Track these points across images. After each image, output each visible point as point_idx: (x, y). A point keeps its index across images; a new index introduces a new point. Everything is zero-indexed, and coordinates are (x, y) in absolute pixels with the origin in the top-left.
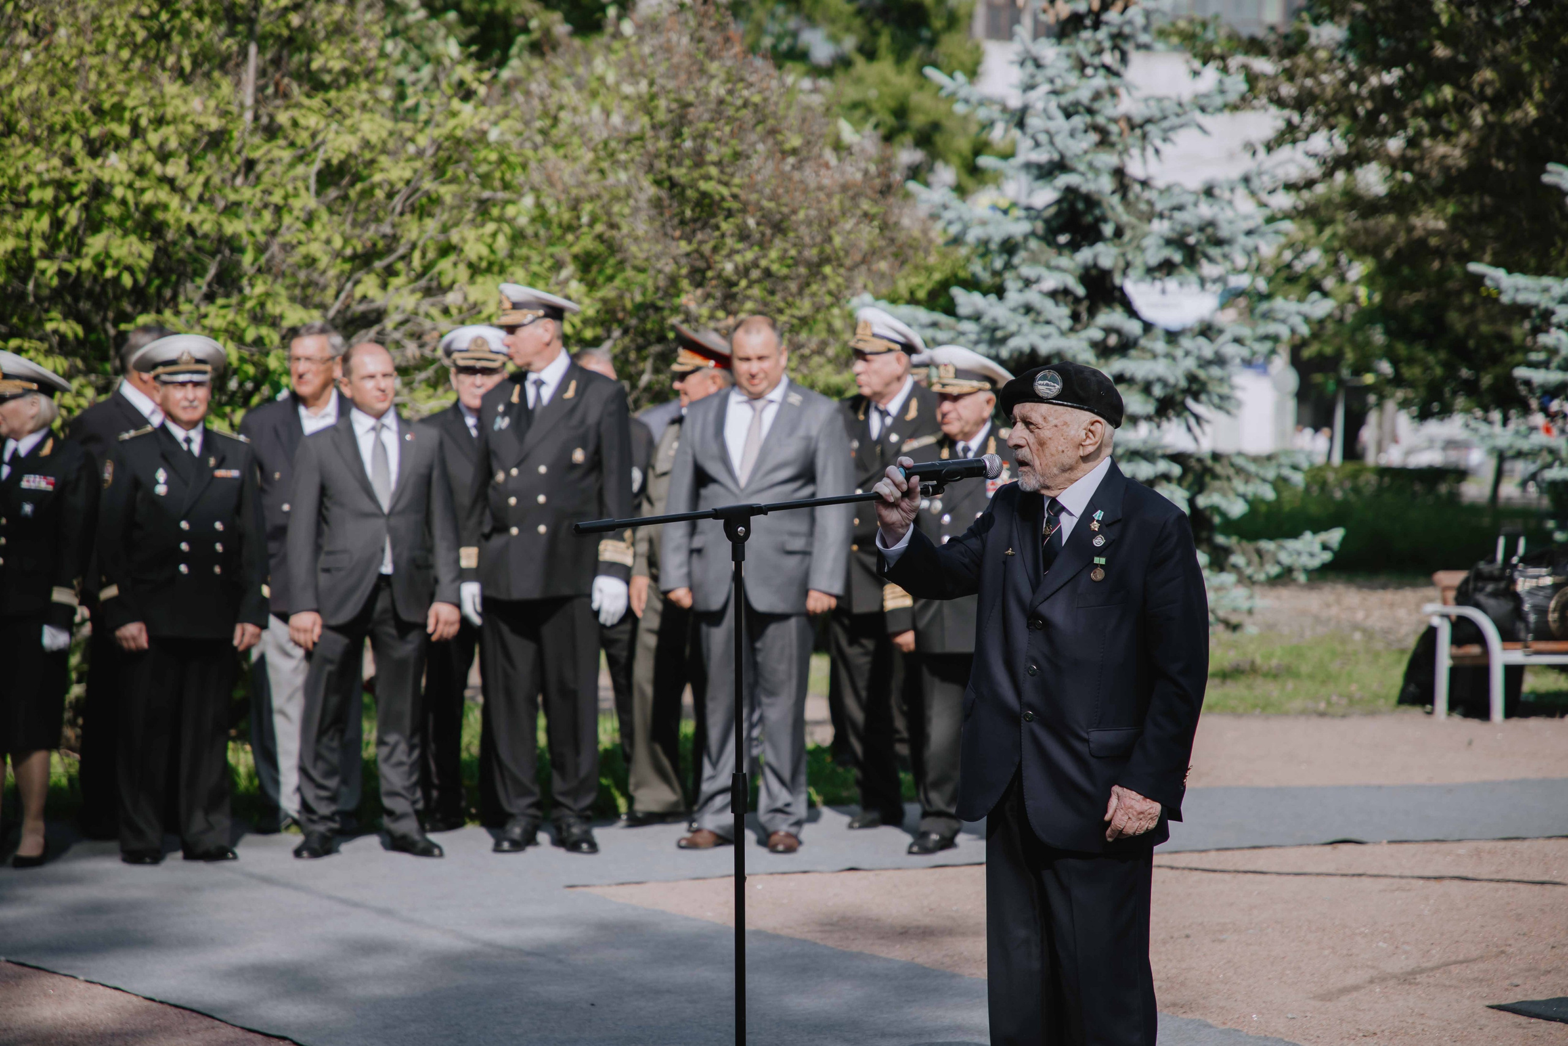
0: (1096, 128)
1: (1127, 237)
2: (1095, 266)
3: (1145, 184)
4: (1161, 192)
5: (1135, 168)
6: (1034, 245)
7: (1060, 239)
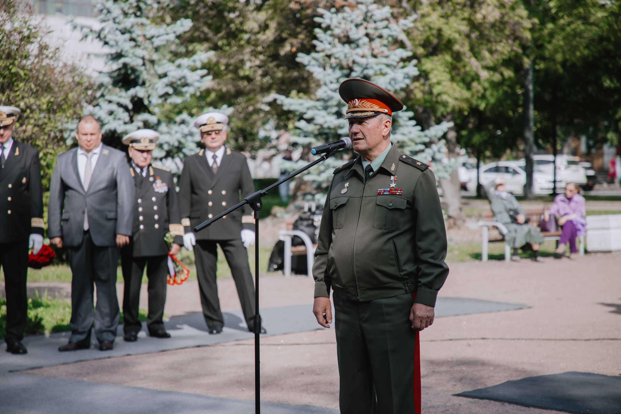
0: (132, 39)
1: (147, 84)
2: (136, 96)
6: (110, 87)
7: (120, 84)
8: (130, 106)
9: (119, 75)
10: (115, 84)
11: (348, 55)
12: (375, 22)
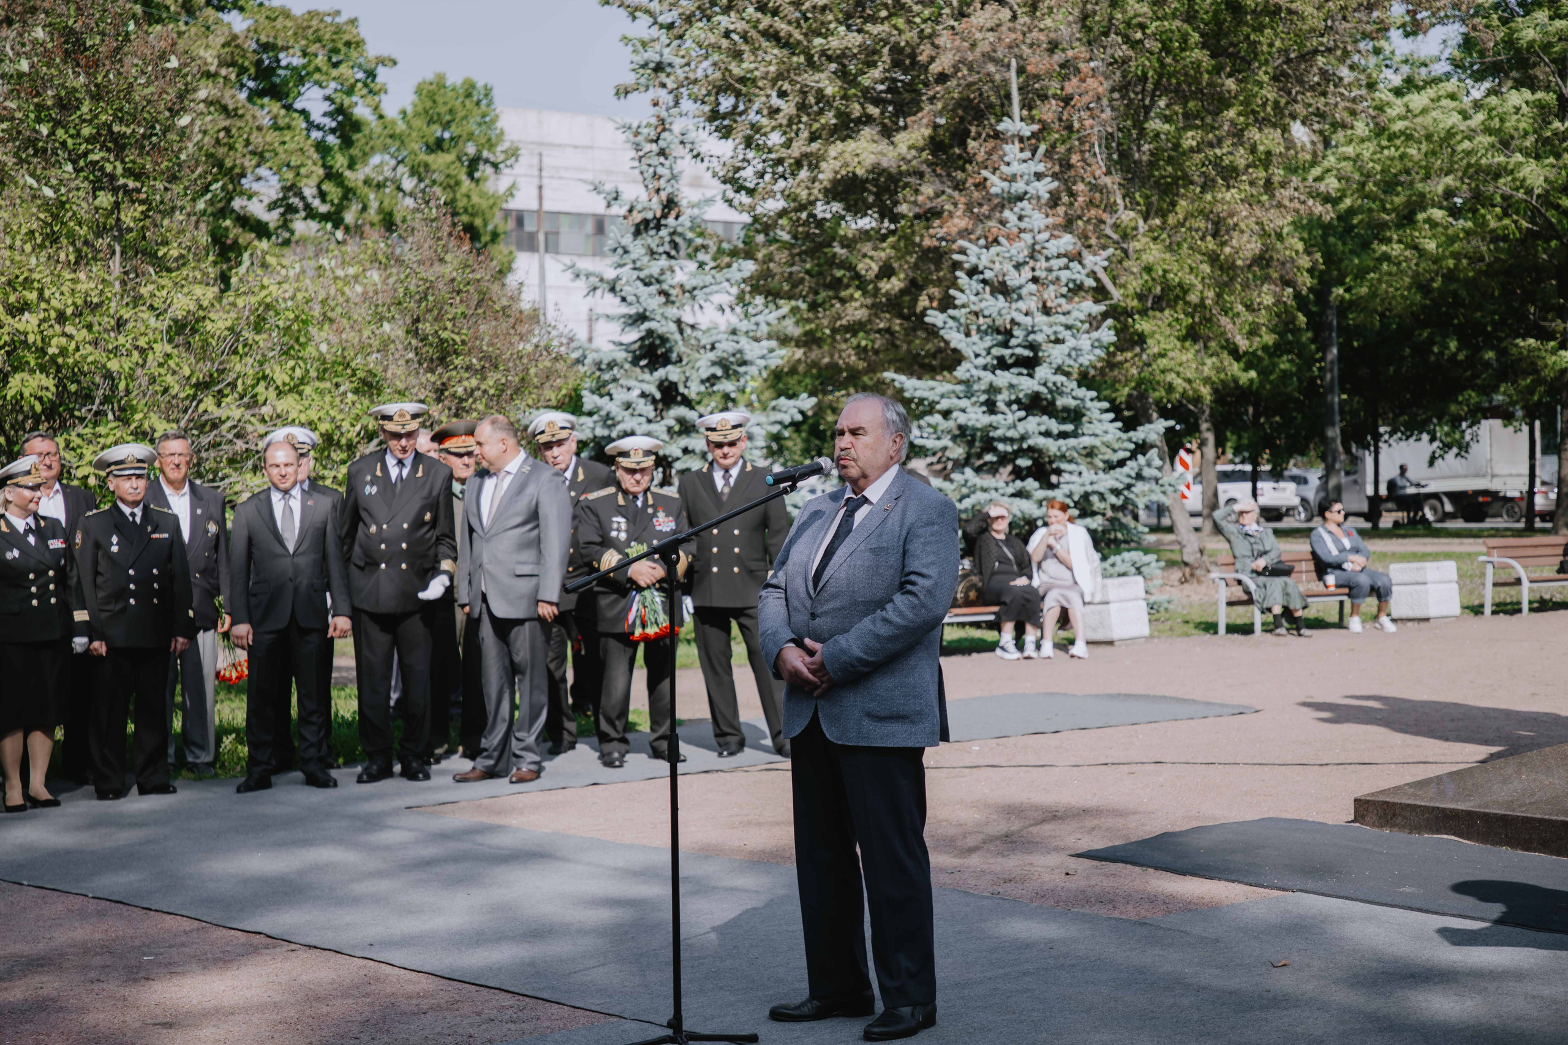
0: (662, 293)
1: (684, 362)
2: (666, 380)
3: (693, 327)
4: (704, 332)
5: (688, 318)
6: (627, 366)
7: (643, 363)
8: (658, 396)
9: (641, 348)
10: (635, 362)
11: (1004, 312)
12: (1047, 259)
